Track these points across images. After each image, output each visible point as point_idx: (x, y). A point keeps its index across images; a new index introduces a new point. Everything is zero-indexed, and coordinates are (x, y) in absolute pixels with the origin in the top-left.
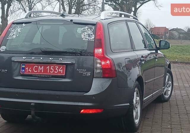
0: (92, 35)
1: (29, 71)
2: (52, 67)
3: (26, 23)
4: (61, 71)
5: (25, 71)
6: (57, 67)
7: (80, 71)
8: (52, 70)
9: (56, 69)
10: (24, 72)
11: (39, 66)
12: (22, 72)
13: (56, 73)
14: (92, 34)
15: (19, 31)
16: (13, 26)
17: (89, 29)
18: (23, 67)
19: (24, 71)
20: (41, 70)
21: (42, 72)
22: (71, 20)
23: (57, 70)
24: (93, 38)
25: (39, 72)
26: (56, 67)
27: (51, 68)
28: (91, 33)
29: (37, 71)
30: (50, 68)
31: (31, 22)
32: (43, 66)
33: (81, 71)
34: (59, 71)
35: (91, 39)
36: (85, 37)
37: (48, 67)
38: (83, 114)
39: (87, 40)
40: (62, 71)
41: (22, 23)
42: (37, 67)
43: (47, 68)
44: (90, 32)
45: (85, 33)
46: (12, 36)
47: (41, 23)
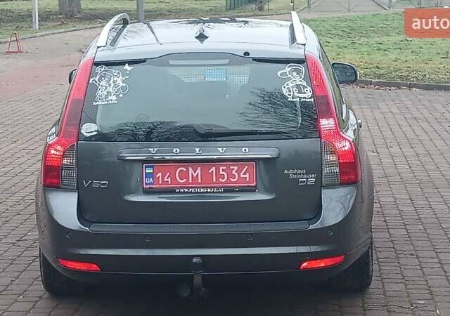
0: (304, 87)
1: (165, 180)
2: (221, 168)
3: (131, 63)
4: (245, 176)
5: (156, 180)
6: (236, 168)
7: (291, 173)
8: (222, 176)
9: (234, 172)
10: (151, 184)
11: (190, 168)
12: (146, 184)
13: (234, 182)
14: (305, 84)
15: (122, 84)
16: (98, 69)
17: (295, 74)
18: (147, 171)
19: (151, 180)
20: (195, 175)
21: (200, 181)
22: (247, 54)
23: (236, 174)
24: (310, 94)
25: (191, 181)
26: (231, 167)
27: (221, 171)
28: (301, 83)
29: (185, 180)
30: (217, 170)
31: (144, 61)
32: (199, 168)
33: (294, 174)
34: (242, 176)
35: (305, 98)
36: (292, 93)
37: (214, 169)
38: (306, 270)
39: (298, 100)
40: (247, 176)
41: (122, 63)
42: (185, 170)
43: (210, 171)
44: (299, 81)
45: (287, 85)
46: (106, 97)
47: (171, 62)
